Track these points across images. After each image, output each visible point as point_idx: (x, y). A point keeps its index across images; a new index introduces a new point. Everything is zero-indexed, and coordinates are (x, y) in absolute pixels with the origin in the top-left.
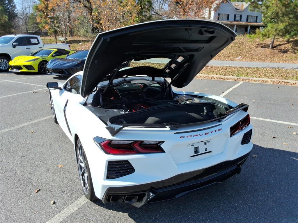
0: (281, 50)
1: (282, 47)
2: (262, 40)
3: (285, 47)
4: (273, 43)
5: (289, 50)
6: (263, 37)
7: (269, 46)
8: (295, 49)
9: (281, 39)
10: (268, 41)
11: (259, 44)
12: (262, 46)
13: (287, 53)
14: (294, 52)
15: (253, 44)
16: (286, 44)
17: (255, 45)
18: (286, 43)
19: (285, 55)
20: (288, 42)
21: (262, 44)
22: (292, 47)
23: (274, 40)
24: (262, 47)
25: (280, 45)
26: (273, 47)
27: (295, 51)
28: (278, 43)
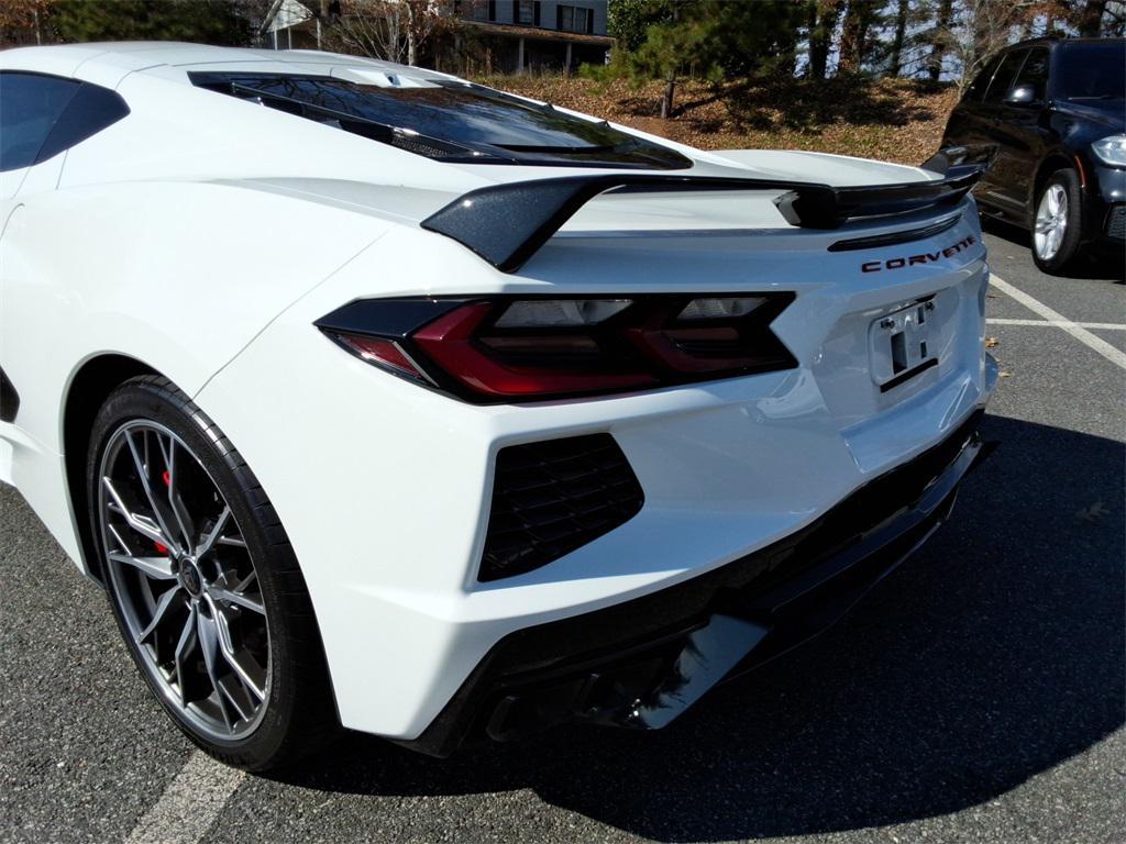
0: (696, 120)
1: (702, 113)
2: (634, 85)
3: (708, 113)
4: (670, 96)
5: (723, 121)
6: (637, 73)
7: (660, 110)
8: (741, 119)
9: (693, 84)
10: (654, 90)
11: (623, 102)
12: (634, 110)
13: (717, 132)
14: (741, 128)
15: (605, 102)
16: (712, 100)
17: (611, 107)
18: (710, 96)
19: (712, 138)
20: (718, 92)
21: (633, 101)
22: (730, 113)
23: (673, 86)
24: (636, 112)
25: (692, 105)
26: (671, 114)
27: (742, 124)
28: (687, 98)
